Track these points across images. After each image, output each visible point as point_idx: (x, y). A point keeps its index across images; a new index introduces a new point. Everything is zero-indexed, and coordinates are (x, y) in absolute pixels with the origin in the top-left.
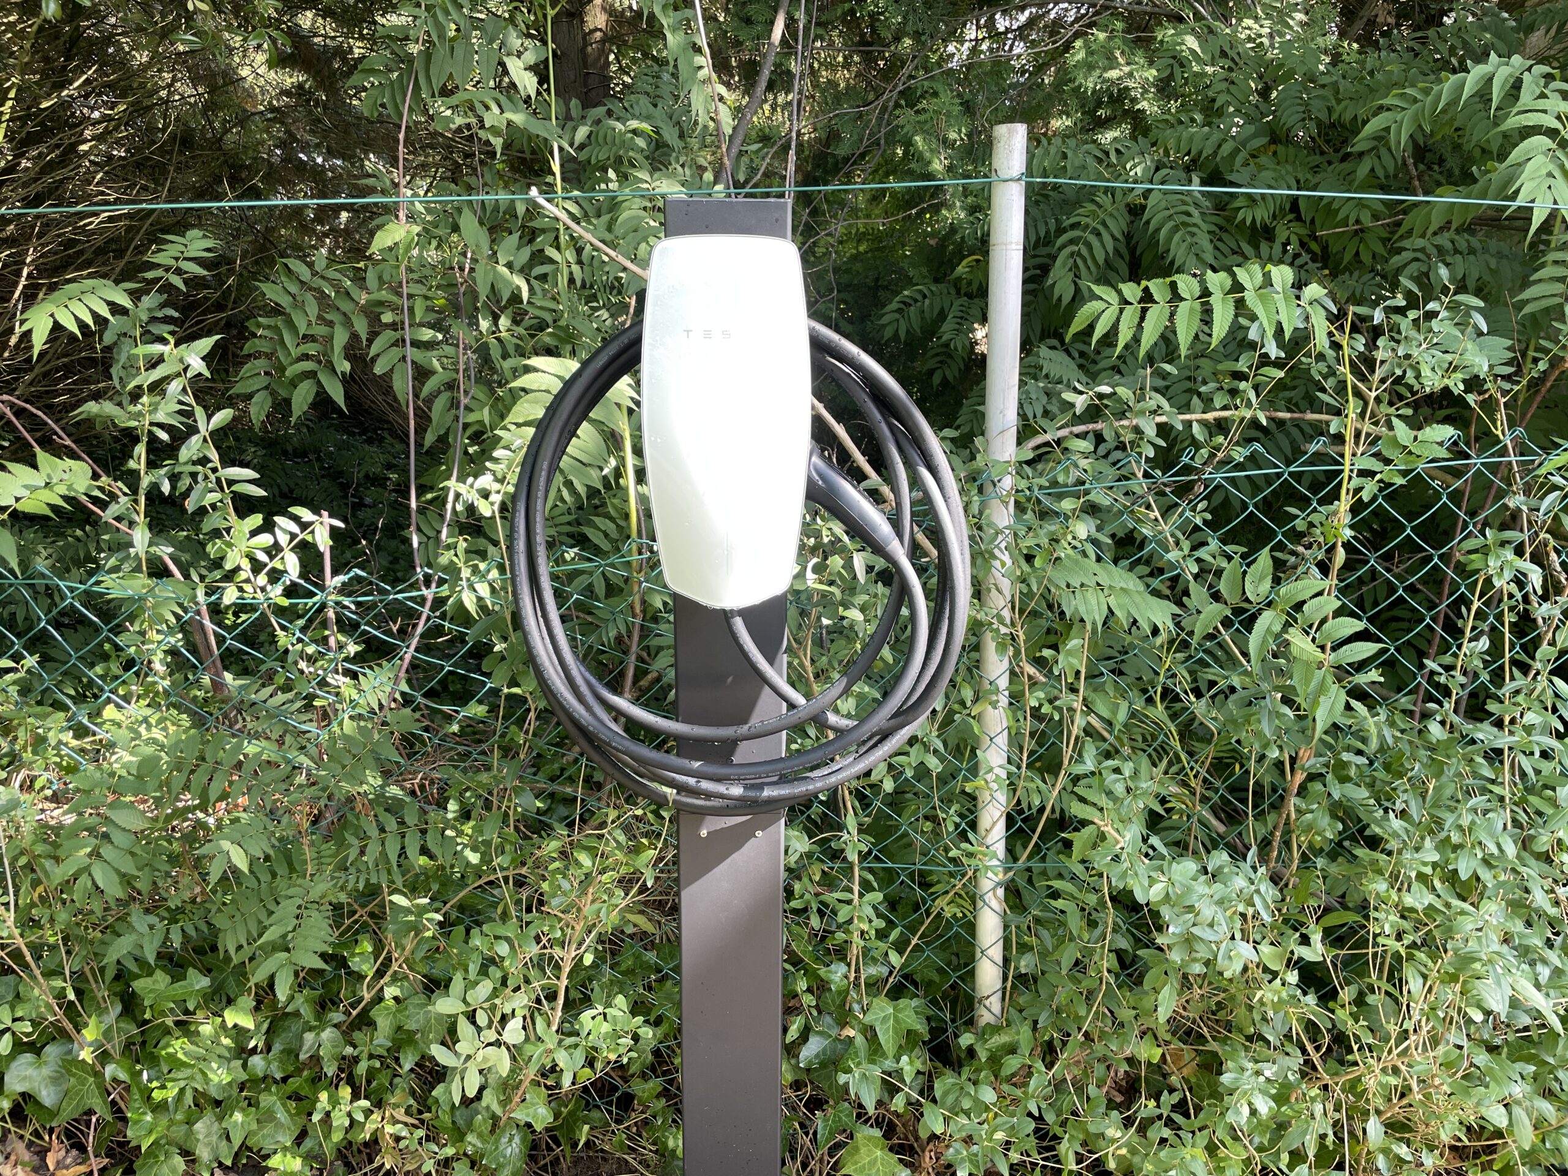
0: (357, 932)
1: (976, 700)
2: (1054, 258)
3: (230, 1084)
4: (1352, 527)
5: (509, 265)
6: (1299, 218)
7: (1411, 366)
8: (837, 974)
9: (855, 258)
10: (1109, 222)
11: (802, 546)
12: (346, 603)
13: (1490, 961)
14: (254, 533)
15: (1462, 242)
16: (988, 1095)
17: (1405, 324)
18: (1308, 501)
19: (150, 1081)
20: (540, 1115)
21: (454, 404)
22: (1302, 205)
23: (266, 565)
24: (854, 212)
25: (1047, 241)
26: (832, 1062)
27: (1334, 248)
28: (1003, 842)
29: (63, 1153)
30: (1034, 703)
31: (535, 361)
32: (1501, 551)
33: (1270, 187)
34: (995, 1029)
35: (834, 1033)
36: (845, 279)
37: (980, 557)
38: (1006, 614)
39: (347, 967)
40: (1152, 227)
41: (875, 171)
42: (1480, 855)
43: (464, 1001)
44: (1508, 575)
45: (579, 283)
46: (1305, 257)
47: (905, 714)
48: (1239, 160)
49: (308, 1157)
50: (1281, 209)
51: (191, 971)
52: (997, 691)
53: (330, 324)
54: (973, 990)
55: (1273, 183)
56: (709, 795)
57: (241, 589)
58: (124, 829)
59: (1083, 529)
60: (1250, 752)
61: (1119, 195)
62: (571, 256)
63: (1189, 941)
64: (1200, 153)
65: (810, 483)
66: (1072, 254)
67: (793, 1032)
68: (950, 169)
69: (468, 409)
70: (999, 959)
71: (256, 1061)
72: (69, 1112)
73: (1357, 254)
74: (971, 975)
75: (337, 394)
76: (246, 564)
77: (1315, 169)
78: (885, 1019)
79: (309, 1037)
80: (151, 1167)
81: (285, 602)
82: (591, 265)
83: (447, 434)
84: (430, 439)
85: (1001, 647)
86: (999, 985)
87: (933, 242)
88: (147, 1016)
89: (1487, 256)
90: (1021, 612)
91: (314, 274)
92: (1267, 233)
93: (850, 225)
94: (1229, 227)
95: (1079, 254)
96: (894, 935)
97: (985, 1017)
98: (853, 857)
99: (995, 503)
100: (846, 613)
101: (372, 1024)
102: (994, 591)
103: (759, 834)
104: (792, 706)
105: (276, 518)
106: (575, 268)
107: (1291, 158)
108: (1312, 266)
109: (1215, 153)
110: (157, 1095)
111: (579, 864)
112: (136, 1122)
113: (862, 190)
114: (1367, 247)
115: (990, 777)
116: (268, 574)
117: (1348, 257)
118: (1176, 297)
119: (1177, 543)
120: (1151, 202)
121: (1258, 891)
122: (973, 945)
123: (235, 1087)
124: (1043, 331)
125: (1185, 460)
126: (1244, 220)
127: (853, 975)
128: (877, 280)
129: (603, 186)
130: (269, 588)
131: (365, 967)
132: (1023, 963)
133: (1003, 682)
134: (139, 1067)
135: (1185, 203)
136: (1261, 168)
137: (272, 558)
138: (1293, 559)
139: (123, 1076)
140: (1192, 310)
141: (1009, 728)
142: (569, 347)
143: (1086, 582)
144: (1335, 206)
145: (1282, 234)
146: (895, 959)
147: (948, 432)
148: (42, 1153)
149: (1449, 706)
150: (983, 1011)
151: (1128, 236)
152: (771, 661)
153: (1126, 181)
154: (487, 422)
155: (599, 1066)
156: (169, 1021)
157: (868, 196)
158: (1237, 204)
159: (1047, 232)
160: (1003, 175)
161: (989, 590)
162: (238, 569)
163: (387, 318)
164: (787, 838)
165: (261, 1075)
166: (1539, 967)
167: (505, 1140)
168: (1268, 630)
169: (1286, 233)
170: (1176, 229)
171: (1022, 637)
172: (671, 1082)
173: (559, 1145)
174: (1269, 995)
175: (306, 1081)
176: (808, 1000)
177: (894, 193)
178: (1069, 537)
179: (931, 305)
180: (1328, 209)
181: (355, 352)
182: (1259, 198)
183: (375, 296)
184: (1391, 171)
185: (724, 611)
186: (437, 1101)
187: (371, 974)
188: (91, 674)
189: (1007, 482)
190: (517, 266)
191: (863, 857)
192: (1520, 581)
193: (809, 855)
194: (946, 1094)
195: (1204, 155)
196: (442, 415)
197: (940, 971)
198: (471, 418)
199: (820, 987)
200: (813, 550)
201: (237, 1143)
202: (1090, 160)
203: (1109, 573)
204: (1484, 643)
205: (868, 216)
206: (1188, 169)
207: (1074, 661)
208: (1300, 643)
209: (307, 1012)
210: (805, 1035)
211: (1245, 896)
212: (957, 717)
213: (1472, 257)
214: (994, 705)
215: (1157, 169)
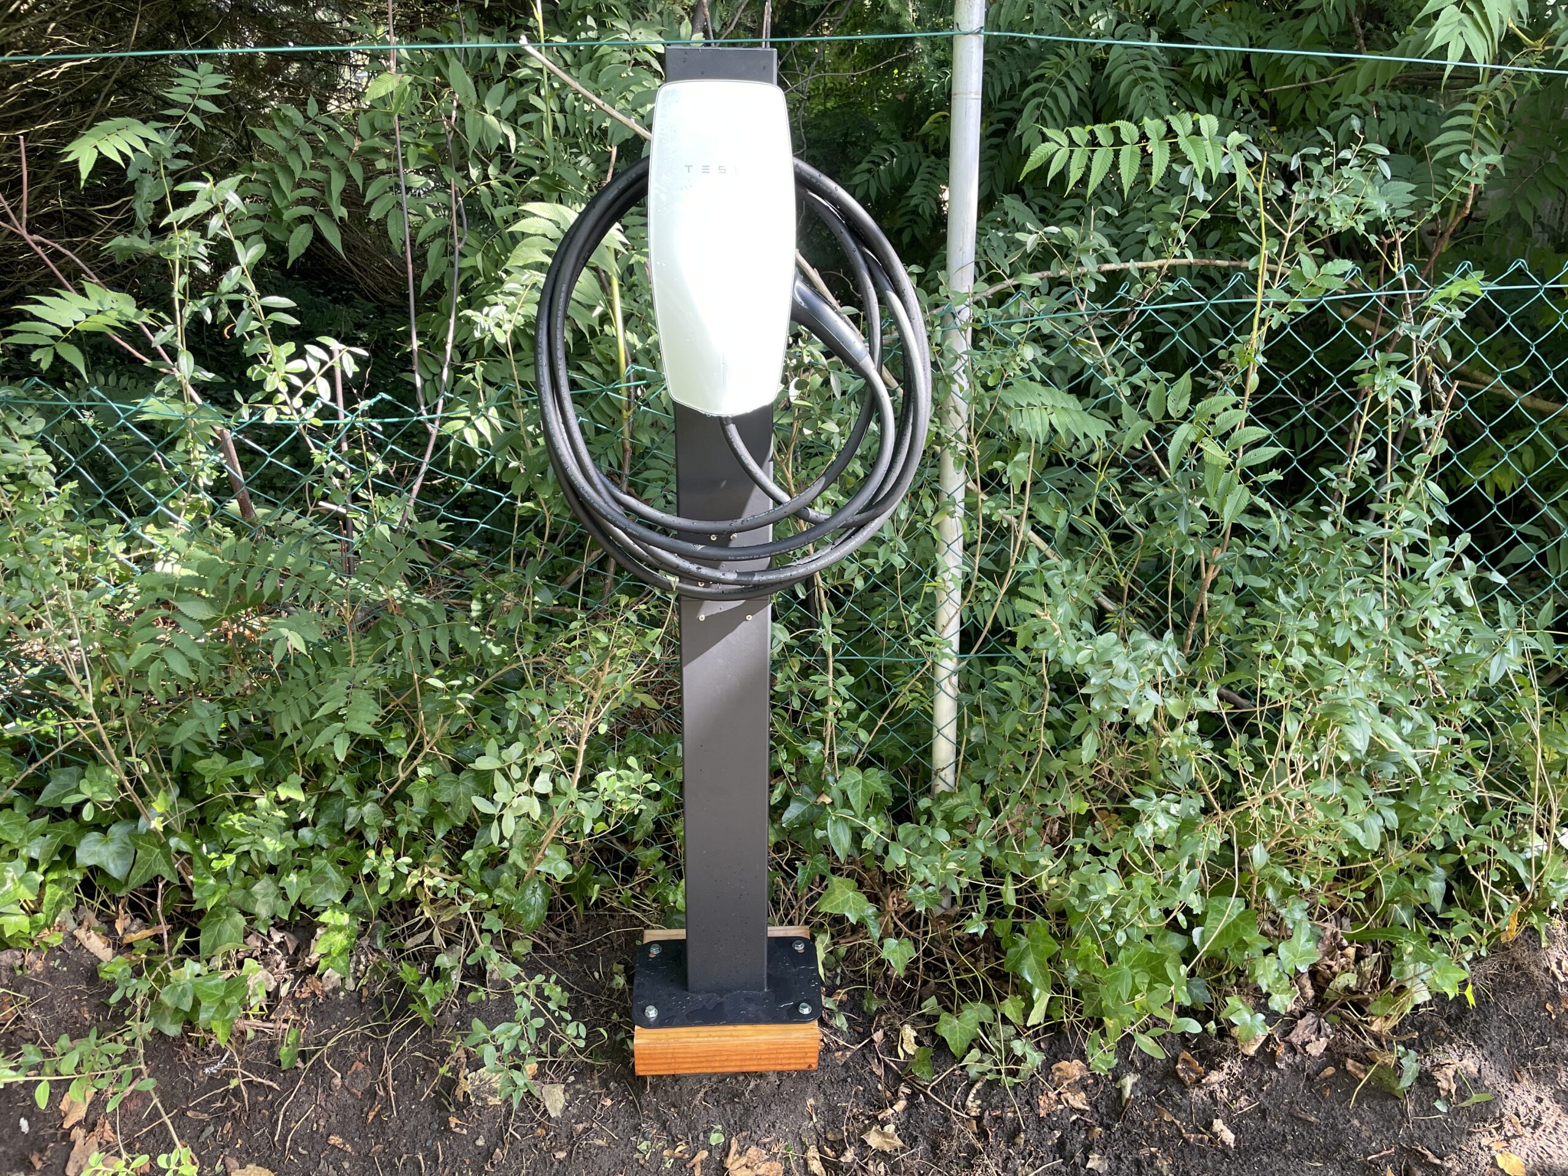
0: (390, 721)
1: (936, 510)
2: (1020, 112)
3: (284, 851)
4: (1264, 353)
5: (497, 114)
6: (1250, 76)
7: (1323, 209)
8: (814, 750)
9: (824, 113)
10: (1073, 74)
11: (786, 368)
12: (374, 424)
13: (1353, 706)
14: (290, 359)
15: (1395, 98)
16: (943, 836)
17: (1317, 170)
18: (1226, 331)
19: (209, 853)
20: (559, 868)
21: (448, 251)
22: (1253, 61)
23: (299, 389)
24: (821, 66)
25: (1011, 94)
26: (809, 823)
27: (1282, 105)
28: (957, 636)
29: (128, 921)
30: (986, 511)
31: (530, 207)
32: (1387, 371)
33: (1224, 44)
34: (949, 795)
35: (811, 800)
36: (814, 134)
37: (941, 381)
38: (963, 433)
39: (384, 751)
40: (1112, 81)
41: (843, 24)
42: (1355, 627)
43: (500, 758)
44: (1391, 391)
45: (563, 131)
46: (1255, 113)
47: (874, 507)
48: (1196, 16)
49: (354, 914)
50: (1235, 66)
51: (245, 752)
52: (954, 504)
53: (326, 170)
54: (931, 764)
55: (1227, 39)
56: (707, 581)
57: (280, 412)
58: (191, 619)
59: (1029, 352)
60: (1170, 552)
61: (1081, 48)
62: (554, 105)
63: (1107, 691)
64: (1159, 8)
65: (795, 305)
66: (1038, 107)
67: (777, 796)
68: (918, 21)
69: (462, 255)
70: (953, 737)
71: (304, 832)
72: (138, 879)
73: (1303, 111)
74: (928, 752)
75: (334, 237)
76: (284, 388)
77: (1268, 26)
78: (855, 785)
79: (352, 811)
80: (215, 924)
81: (320, 423)
82: (574, 113)
83: (442, 278)
84: (426, 283)
85: (958, 462)
86: (953, 759)
87: (900, 97)
88: (209, 792)
89: (1418, 114)
90: (976, 432)
91: (307, 118)
92: (1220, 90)
93: (817, 79)
94: (1185, 84)
95: (1046, 106)
96: (863, 716)
97: (940, 787)
98: (829, 649)
99: (955, 333)
100: (824, 426)
101: (407, 799)
102: (953, 414)
103: (749, 617)
104: (777, 502)
105: (307, 347)
106: (558, 116)
107: (1244, 16)
108: (1260, 122)
109: (1173, 8)
110: (216, 865)
111: (596, 641)
112: (201, 885)
113: (829, 42)
114: (1312, 102)
115: (947, 576)
116: (302, 397)
117: (1295, 113)
118: (1118, 142)
119: (1114, 370)
120: (1112, 57)
121: (1166, 653)
122: (931, 726)
123: (289, 853)
124: (1005, 185)
125: (1121, 293)
126: (1199, 77)
127: (827, 752)
128: (846, 135)
129: (583, 35)
130: (303, 410)
131: (399, 751)
132: (973, 733)
133: (960, 495)
134: (198, 842)
135: (1143, 57)
136: (1216, 24)
137: (305, 383)
138: (1213, 383)
139: (185, 847)
140: (1132, 152)
141: (964, 535)
142: (555, 195)
143: (1032, 402)
144: (1283, 62)
145: (1233, 90)
146: (863, 735)
147: (915, 269)
148: (110, 922)
149: (1341, 508)
150: (940, 782)
151: (1091, 92)
152: (761, 465)
153: (1088, 36)
154: (480, 267)
155: (612, 821)
156: (229, 795)
157: (836, 50)
158: (1193, 59)
159: (1012, 87)
160: (965, 28)
161: (949, 412)
162: (277, 391)
163: (381, 164)
164: (773, 629)
165: (310, 844)
166: (1403, 722)
167: (529, 892)
168: (1185, 440)
169: (1237, 90)
170: (1135, 83)
171: (977, 453)
172: (671, 848)
173: (572, 903)
174: (1174, 740)
175: (351, 849)
176: (789, 768)
177: (864, 47)
178: (1018, 359)
179: (900, 163)
180: (1277, 65)
181: (353, 197)
182: (1213, 54)
183: (368, 143)
184: (1335, 29)
185: (720, 419)
186: (466, 864)
187: (405, 757)
188: (143, 488)
189: (966, 314)
190: (504, 115)
191: (835, 648)
192: (1404, 397)
193: (789, 648)
194: (907, 836)
195: (1163, 10)
196: (437, 261)
197: (904, 749)
198: (466, 263)
199: (801, 761)
200: (796, 368)
201: (293, 900)
202: (1055, 11)
203: (1053, 396)
204: (1372, 453)
205: (836, 70)
206: (1149, 23)
207: (1020, 471)
208: (1213, 451)
209: (349, 792)
210: (786, 799)
211: (1155, 656)
212: (918, 525)
213: (1403, 114)
214: (952, 515)
215: (1118, 24)
